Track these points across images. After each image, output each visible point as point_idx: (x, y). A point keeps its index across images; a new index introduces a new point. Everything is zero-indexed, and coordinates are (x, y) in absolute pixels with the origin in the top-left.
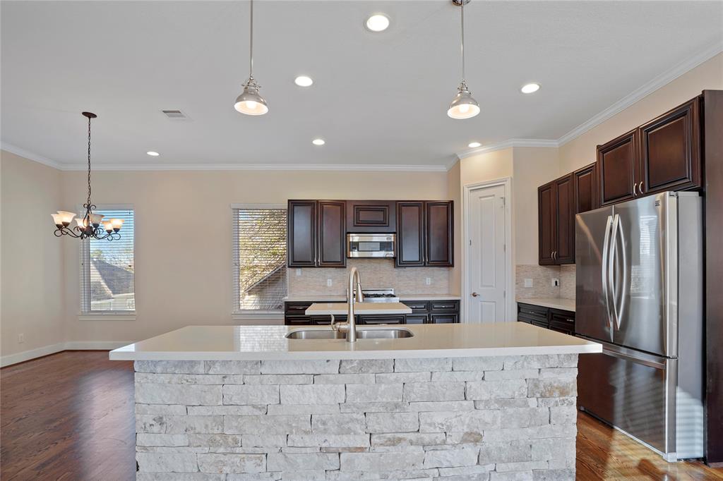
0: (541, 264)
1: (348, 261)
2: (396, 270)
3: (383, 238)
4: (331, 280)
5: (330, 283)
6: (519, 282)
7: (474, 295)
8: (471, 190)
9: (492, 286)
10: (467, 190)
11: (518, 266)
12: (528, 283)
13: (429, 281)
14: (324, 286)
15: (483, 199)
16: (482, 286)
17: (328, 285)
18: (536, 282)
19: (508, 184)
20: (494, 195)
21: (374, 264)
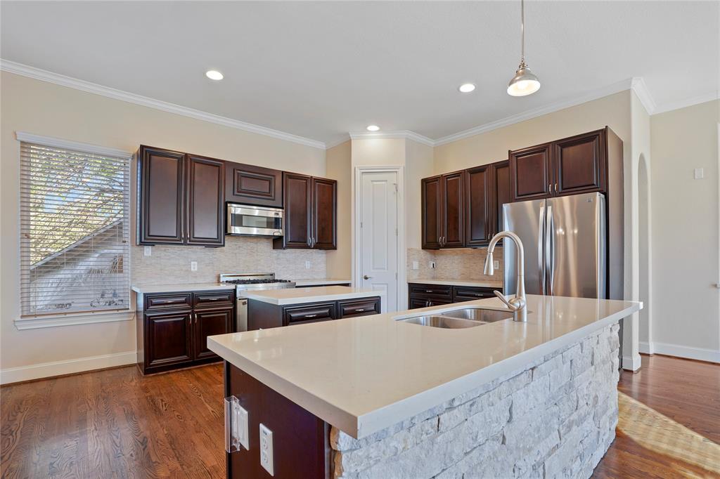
0: (424, 248)
1: (227, 238)
2: (275, 251)
3: (272, 213)
4: (196, 263)
5: (194, 267)
6: (409, 265)
7: (366, 278)
8: (362, 173)
9: (384, 269)
10: (358, 172)
11: (409, 249)
12: (416, 265)
13: (308, 265)
14: (187, 271)
15: (375, 183)
16: (374, 269)
17: (192, 269)
18: (420, 265)
19: (401, 172)
20: (386, 181)
21: (251, 244)
